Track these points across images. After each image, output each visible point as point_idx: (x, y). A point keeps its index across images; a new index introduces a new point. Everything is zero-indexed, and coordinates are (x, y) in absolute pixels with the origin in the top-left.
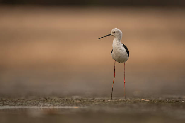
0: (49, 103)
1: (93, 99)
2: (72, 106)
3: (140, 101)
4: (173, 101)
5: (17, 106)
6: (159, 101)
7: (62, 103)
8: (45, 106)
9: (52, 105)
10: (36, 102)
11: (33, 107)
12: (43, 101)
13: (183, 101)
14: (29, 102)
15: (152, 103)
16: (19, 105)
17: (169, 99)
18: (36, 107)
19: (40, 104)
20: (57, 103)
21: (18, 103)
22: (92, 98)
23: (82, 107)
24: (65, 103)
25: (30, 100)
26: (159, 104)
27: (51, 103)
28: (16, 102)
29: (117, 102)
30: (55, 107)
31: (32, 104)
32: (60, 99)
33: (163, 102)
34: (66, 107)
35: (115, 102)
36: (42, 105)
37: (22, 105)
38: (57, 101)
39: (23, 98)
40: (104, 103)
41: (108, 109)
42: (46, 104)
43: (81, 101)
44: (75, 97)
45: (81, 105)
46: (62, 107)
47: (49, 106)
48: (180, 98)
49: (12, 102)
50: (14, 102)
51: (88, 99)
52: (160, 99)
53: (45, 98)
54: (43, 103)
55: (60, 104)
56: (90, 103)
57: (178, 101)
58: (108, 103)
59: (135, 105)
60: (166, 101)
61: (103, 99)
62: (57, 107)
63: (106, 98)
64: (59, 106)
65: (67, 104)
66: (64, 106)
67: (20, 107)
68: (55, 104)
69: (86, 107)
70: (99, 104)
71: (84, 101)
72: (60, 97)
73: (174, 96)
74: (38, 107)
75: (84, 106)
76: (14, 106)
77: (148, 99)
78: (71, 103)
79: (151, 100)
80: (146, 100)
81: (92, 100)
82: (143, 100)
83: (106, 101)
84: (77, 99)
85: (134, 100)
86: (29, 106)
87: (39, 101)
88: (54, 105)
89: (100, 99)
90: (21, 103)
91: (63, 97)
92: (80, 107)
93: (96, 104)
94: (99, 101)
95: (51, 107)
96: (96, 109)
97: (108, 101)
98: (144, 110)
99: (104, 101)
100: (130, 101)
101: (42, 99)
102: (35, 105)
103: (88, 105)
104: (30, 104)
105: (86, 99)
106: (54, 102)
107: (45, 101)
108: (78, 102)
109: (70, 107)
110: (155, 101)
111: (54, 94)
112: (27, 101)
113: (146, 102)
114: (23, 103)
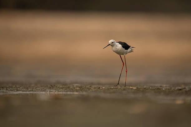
0: (54, 90)
1: (91, 87)
2: (73, 92)
3: (129, 88)
4: (156, 88)
5: (29, 92)
6: (144, 89)
7: (65, 90)
8: (51, 92)
9: (57, 91)
10: (43, 88)
11: (41, 93)
12: (49, 88)
13: (164, 89)
14: (38, 88)
15: (138, 90)
16: (30, 91)
17: (152, 87)
18: (44, 93)
19: (47, 90)
20: (61, 90)
21: (29, 89)
22: (89, 86)
23: (81, 93)
24: (67, 90)
25: (39, 87)
26: (144, 91)
27: (56, 90)
28: (27, 88)
29: (110, 89)
30: (59, 93)
31: (41, 90)
32: (64, 86)
33: (147, 89)
34: (69, 93)
35: (108, 89)
36: (49, 91)
37: (32, 90)
38: (61, 88)
39: (33, 85)
40: (99, 90)
41: (102, 95)
42: (52, 90)
43: (80, 88)
44: (75, 85)
45: (80, 91)
46: (65, 93)
47: (54, 92)
48: (161, 86)
49: (25, 88)
50: (26, 89)
51: (86, 86)
52: (145, 87)
53: (52, 86)
54: (49, 90)
55: (63, 90)
56: (88, 90)
57: (160, 89)
58: (102, 90)
59: (124, 92)
60: (150, 89)
61: (99, 86)
62: (61, 93)
63: (101, 86)
64: (62, 91)
65: (69, 90)
66: (67, 92)
67: (31, 92)
68: (60, 90)
69: (84, 93)
70: (95, 91)
71: (83, 89)
72: (64, 85)
73: (156, 85)
74: (46, 93)
75: (83, 92)
76: (26, 91)
77: (135, 87)
78: (72, 90)
79: (137, 88)
80: (133, 88)
81: (89, 87)
82: (131, 87)
83: (101, 88)
84: (77, 87)
85: (124, 88)
86: (38, 91)
87: (46, 88)
88: (58, 91)
89: (96, 86)
90: (31, 90)
91: (66, 85)
92: (80, 93)
93: (93, 91)
94: (95, 88)
95: (56, 93)
96: (92, 94)
97: (103, 89)
98: (132, 96)
99: (99, 88)
100: (120, 89)
101: (49, 86)
102: (43, 91)
103: (86, 91)
104: (39, 90)
105: (85, 86)
106: (59, 89)
107: (51, 88)
108: (78, 89)
109: (71, 93)
110: (140, 88)
111: (58, 83)
112: (36, 88)
113: (133, 89)
114: (33, 90)
